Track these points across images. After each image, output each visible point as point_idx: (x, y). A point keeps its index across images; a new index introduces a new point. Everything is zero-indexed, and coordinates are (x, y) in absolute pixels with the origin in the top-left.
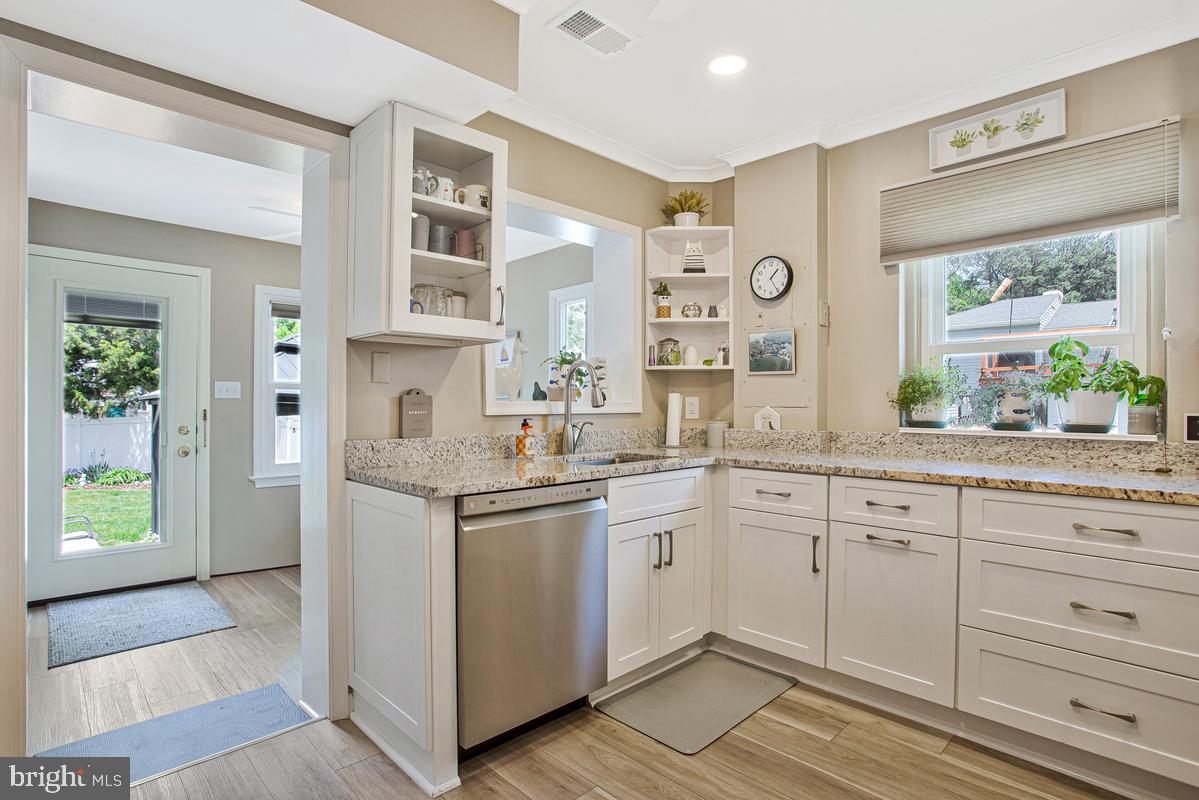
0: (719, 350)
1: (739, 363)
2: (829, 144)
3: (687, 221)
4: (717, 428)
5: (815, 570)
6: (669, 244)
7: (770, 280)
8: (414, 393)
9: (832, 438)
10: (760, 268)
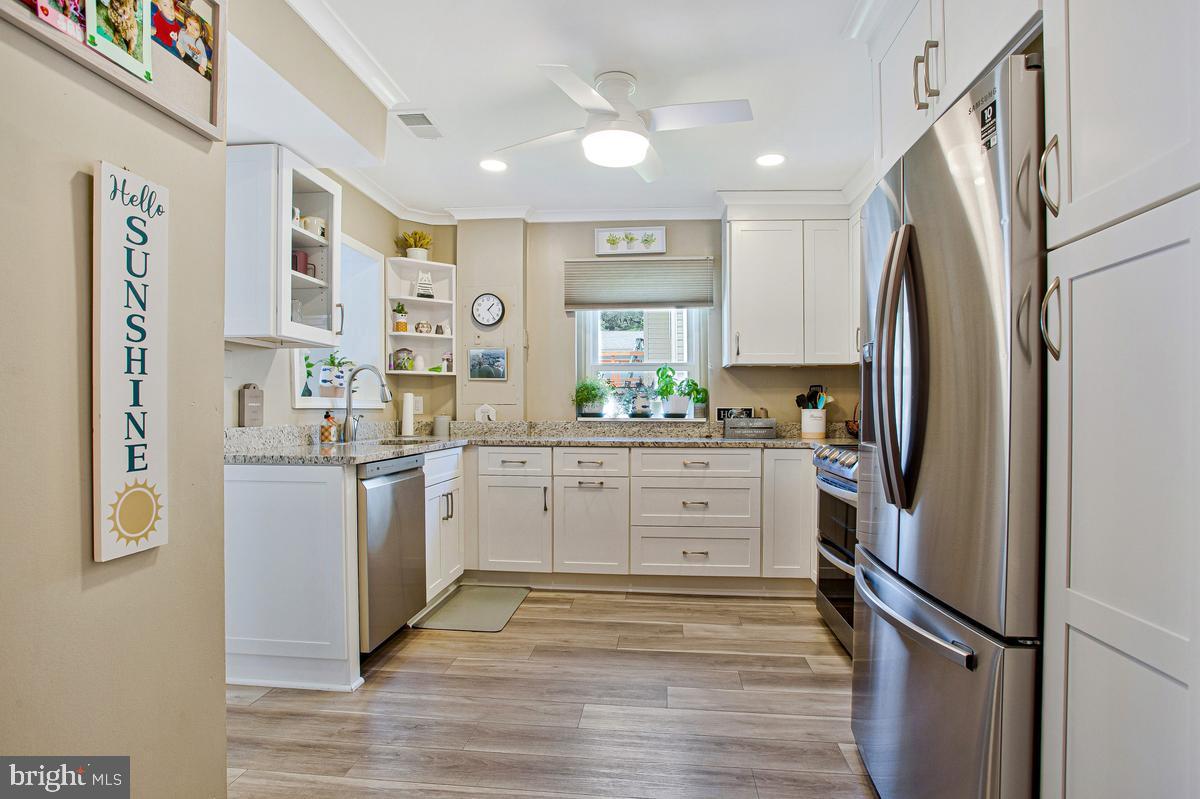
0: (443, 360)
1: (461, 370)
2: (530, 221)
3: (418, 255)
4: (443, 421)
5: (546, 509)
6: (400, 271)
7: (487, 312)
8: (252, 387)
9: (532, 426)
10: (479, 301)
